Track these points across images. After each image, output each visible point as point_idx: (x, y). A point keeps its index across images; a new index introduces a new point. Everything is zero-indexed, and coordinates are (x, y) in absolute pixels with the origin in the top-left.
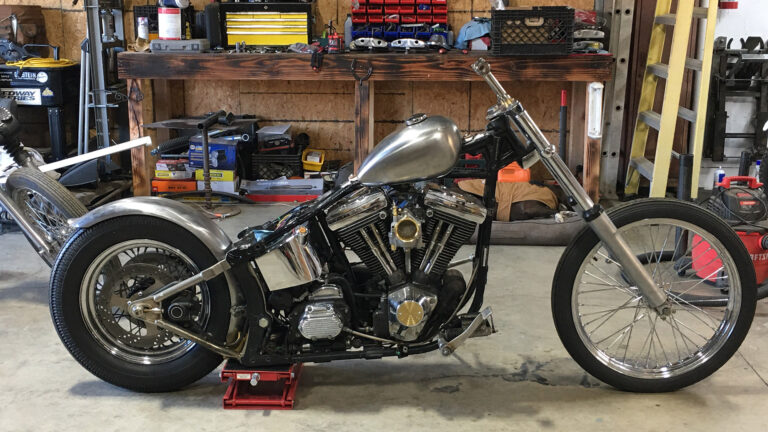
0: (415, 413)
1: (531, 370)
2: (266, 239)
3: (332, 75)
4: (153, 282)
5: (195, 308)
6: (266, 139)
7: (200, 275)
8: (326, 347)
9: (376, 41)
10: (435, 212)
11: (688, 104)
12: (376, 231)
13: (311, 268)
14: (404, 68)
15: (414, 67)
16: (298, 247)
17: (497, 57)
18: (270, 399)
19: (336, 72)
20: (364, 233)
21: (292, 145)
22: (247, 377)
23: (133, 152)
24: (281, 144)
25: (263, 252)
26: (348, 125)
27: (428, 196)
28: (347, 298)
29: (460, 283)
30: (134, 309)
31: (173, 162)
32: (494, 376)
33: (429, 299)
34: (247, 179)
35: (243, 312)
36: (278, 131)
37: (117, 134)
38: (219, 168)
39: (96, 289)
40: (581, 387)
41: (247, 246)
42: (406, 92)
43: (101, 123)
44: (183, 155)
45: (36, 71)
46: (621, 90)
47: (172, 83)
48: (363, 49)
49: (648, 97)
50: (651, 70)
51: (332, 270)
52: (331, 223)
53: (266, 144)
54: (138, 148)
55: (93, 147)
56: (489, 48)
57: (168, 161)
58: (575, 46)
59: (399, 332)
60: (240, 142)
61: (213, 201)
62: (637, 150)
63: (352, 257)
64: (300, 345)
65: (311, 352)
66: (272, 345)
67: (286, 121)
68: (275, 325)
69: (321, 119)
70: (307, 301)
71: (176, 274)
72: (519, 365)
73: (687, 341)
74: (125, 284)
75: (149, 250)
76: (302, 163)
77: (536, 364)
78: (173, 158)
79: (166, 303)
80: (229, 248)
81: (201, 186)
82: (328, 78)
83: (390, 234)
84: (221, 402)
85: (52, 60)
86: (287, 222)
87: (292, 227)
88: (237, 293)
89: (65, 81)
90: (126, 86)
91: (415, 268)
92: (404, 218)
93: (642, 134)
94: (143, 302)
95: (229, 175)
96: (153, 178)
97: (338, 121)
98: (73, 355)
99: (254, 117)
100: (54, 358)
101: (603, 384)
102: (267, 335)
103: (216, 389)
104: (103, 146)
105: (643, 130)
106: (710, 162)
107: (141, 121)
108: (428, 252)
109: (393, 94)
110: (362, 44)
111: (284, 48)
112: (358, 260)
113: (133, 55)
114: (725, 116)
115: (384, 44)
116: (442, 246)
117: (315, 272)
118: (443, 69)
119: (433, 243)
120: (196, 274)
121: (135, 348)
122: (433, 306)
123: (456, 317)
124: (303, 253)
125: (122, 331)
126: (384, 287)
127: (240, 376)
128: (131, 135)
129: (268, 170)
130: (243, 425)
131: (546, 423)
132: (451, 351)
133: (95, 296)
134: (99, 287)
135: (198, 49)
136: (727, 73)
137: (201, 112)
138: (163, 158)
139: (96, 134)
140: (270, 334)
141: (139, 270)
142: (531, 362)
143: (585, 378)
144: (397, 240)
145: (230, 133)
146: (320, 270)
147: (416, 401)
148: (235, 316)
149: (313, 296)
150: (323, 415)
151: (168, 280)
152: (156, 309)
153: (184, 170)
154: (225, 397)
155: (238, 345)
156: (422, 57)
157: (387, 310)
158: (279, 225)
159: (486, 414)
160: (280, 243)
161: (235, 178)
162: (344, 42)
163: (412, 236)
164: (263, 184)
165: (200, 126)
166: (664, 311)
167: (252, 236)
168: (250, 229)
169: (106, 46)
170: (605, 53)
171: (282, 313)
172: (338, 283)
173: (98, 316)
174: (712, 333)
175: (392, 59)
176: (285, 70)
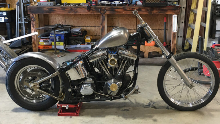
0: (116, 117)
1: (151, 104)
2: (70, 65)
3: (94, 13)
4: (36, 78)
5: (49, 85)
6: (74, 32)
7: (51, 76)
8: (89, 97)
9: (107, 2)
10: (121, 56)
11: (204, 21)
12: (104, 62)
13: (84, 73)
14: (116, 10)
15: (119, 10)
16: (80, 67)
17: (144, 7)
18: (72, 113)
19: (95, 11)
20: (100, 63)
21: (82, 34)
22: (65, 106)
23: (32, 37)
24: (78, 34)
25: (69, 69)
26: (99, 28)
27: (119, 52)
28: (95, 83)
29: (129, 78)
30: (31, 86)
31: (45, 39)
32: (140, 106)
33: (119, 83)
34: (67, 45)
35: (63, 87)
36: (77, 30)
37: (28, 31)
38: (59, 41)
39: (19, 80)
40: (167, 109)
41: (65, 67)
42: (117, 17)
43: (23, 28)
44: (48, 37)
45: (3, 12)
46: (183, 17)
47: (44, 15)
48: (103, 5)
49: (192, 19)
50: (192, 11)
51: (90, 74)
52: (90, 60)
53: (74, 34)
54: (34, 36)
55: (20, 35)
56: (142, 4)
57: (43, 39)
58: (169, 3)
59: (111, 93)
60: (65, 33)
61: (57, 52)
62: (188, 35)
63: (97, 70)
64: (81, 97)
65: (84, 99)
66: (73, 97)
67: (80, 27)
68: (73, 90)
69: (90, 26)
70: (83, 84)
71: (43, 75)
72: (148, 103)
73: (198, 95)
74: (28, 78)
75: (35, 68)
76: (85, 40)
77: (153, 103)
78: (45, 38)
79: (40, 84)
80: (59, 67)
81: (53, 47)
82: (92, 14)
83: (108, 63)
84: (57, 114)
85: (8, 8)
86: (77, 59)
87: (78, 61)
88: (62, 81)
89: (11, 15)
90: (30, 16)
91: (115, 73)
92: (112, 58)
93: (190, 30)
94: (34, 84)
95: (62, 43)
96: (39, 45)
97: (96, 27)
98: (13, 99)
99: (70, 25)
100: (8, 100)
101: (173, 108)
102: (71, 94)
103: (56, 110)
104: (23, 35)
105: (190, 29)
106: (211, 39)
107: (35, 27)
108: (119, 69)
109: (113, 18)
110: (103, 3)
111: (79, 4)
112: (98, 71)
113: (32, 7)
114: (216, 25)
115: (109, 3)
116: (123, 67)
117: (85, 75)
118: (128, 11)
119: (121, 66)
120: (49, 75)
121: (32, 98)
122: (121, 85)
123: (128, 88)
124: (82, 69)
125: (27, 93)
126: (106, 79)
127: (63, 106)
128: (32, 31)
129: (74, 42)
130: (63, 121)
131: (155, 120)
132: (126, 98)
133: (19, 82)
134: (20, 79)
135: (52, 5)
136: (217, 11)
137: (54, 24)
138: (42, 38)
139: (21, 31)
140: (72, 93)
141: (33, 74)
142: (152, 102)
143: (168, 106)
144: (110, 65)
145: (62, 31)
146: (87, 74)
147: (116, 114)
148: (61, 88)
149: (85, 82)
150: (88, 118)
151: (41, 77)
152: (37, 86)
153: (48, 42)
154: (58, 113)
155: (62, 96)
156: (121, 7)
157: (107, 86)
158: (75, 60)
159: (137, 118)
160: (75, 66)
161: (64, 44)
162: (97, 2)
163: (114, 64)
164: (73, 46)
165: (53, 29)
166: (191, 86)
167: (66, 64)
168: (66, 62)
169: (24, 4)
170: (178, 5)
171: (76, 87)
172: (92, 78)
173: (20, 88)
174: (206, 93)
175: (112, 8)
176: (79, 11)
